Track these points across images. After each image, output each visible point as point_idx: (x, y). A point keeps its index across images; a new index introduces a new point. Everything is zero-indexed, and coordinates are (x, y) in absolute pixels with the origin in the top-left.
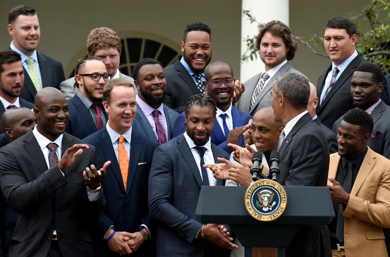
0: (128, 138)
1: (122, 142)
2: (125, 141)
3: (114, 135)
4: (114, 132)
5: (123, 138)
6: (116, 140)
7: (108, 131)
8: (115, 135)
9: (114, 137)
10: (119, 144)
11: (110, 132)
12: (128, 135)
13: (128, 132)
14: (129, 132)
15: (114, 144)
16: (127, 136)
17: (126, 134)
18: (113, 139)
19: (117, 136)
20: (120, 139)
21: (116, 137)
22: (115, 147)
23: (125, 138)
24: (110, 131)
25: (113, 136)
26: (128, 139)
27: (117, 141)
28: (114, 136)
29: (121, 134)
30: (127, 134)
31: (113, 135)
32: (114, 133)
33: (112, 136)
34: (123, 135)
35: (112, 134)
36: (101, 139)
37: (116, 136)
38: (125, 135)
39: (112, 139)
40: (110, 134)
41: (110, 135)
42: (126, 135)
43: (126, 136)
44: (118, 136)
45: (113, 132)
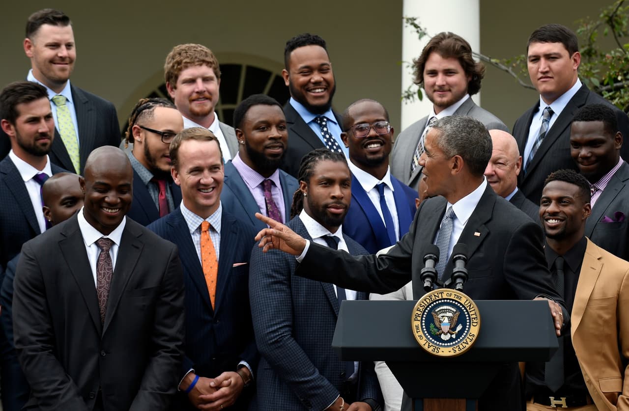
0: (216, 223)
1: (205, 231)
2: (211, 228)
3: (193, 219)
4: (192, 214)
5: (208, 225)
6: (196, 228)
7: (183, 214)
8: (195, 219)
9: (194, 223)
10: (202, 234)
11: (187, 216)
12: (216, 219)
13: (216, 215)
14: (218, 215)
15: (193, 234)
16: (214, 221)
17: (212, 217)
18: (192, 226)
19: (198, 221)
20: (202, 225)
21: (196, 223)
22: (196, 238)
23: (211, 224)
24: (186, 214)
25: (191, 221)
26: (216, 225)
27: (198, 230)
28: (193, 221)
29: (205, 219)
30: (214, 217)
31: (191, 219)
32: (193, 217)
33: (189, 222)
34: (207, 220)
35: (189, 218)
36: (172, 227)
37: (195, 221)
38: (210, 219)
39: (190, 226)
40: (187, 218)
41: (186, 220)
42: (212, 219)
43: (212, 221)
44: (200, 220)
45: (190, 215)
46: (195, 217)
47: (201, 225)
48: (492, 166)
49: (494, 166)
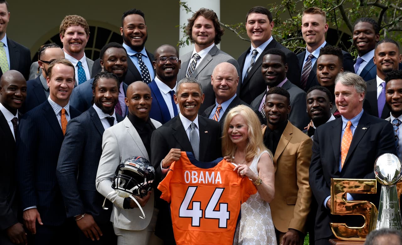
0: (68, 110)
1: (64, 114)
2: (66, 113)
3: (57, 107)
5: (64, 111)
6: (59, 112)
9: (58, 109)
10: (62, 115)
15: (57, 115)
18: (57, 111)
19: (60, 108)
21: (59, 109)
22: (59, 118)
23: (66, 110)
24: (52, 103)
28: (57, 108)
29: (63, 107)
31: (56, 107)
33: (55, 109)
34: (64, 108)
37: (59, 108)
38: (65, 107)
39: (55, 111)
40: (54, 106)
42: (66, 108)
46: (58, 106)
47: (61, 111)
48: (226, 81)
49: (227, 81)
